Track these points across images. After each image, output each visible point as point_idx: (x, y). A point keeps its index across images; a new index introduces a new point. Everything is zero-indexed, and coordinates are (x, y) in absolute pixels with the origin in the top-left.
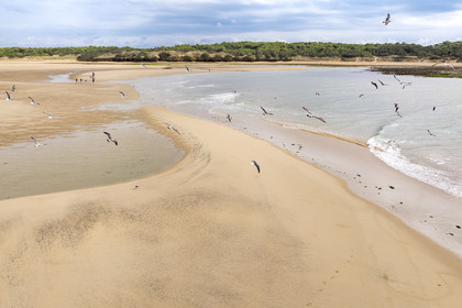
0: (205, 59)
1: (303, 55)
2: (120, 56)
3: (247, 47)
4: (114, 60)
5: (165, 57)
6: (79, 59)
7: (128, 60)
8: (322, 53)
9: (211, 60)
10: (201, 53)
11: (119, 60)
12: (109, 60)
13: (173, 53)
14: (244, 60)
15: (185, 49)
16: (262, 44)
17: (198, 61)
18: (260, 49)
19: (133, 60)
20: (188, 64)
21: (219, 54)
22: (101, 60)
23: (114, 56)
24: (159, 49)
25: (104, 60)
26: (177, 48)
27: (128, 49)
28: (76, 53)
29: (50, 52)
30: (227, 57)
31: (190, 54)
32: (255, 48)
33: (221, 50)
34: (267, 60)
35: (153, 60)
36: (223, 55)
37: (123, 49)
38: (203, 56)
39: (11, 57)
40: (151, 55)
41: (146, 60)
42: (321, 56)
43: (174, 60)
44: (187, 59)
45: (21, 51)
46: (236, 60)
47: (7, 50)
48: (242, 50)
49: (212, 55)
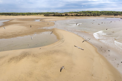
0: (77, 15)
1: (103, 14)
2: (55, 15)
3: (88, 12)
4: (53, 16)
5: (66, 15)
6: (44, 15)
7: (57, 16)
8: (109, 14)
9: (78, 16)
10: (76, 14)
11: (55, 16)
12: (52, 16)
13: (68, 14)
14: (87, 16)
15: (72, 13)
16: (92, 12)
17: (75, 16)
18: (92, 13)
19: (58, 16)
20: (72, 17)
21: (81, 14)
22: (50, 16)
23: (53, 15)
24: (65, 13)
25: (51, 16)
26: (70, 13)
27: (57, 13)
28: (44, 14)
29: (37, 14)
31: (73, 14)
32: (91, 12)
33: (81, 13)
34: (94, 16)
36: (82, 14)
37: (56, 13)
38: (76, 15)
39: (28, 15)
40: (63, 15)
41: (62, 16)
42: (108, 15)
43: (69, 16)
44: (72, 16)
45: (30, 13)
46: (85, 16)
47: (27, 13)
48: (87, 13)
49: (79, 15)
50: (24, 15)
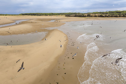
0: (101, 16)
3: (117, 12)
4: (74, 16)
5: (89, 15)
6: (66, 16)
7: (78, 16)
9: (103, 17)
11: (76, 16)
13: (91, 15)
14: (114, 17)
15: (95, 13)
17: (99, 17)
19: (79, 16)
21: (106, 15)
22: (71, 16)
23: (74, 15)
25: (72, 16)
27: (79, 13)
29: (59, 14)
30: (109, 16)
31: (97, 15)
32: (120, 13)
33: (107, 14)
35: (85, 16)
36: (107, 15)
37: (77, 13)
38: (101, 15)
39: (50, 15)
40: (85, 15)
41: (83, 16)
43: (92, 16)
45: (53, 14)
46: (112, 17)
48: (115, 14)
49: (104, 15)
50: (47, 15)
